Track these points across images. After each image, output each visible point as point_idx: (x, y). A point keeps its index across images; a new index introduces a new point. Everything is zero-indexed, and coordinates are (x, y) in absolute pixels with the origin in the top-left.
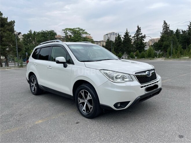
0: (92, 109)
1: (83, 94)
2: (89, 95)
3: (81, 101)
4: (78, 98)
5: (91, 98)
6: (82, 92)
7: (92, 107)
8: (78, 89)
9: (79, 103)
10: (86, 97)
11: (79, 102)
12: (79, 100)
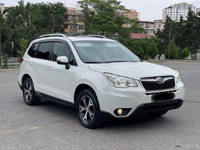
0: (93, 116)
1: (84, 101)
2: (91, 102)
3: (83, 109)
4: (80, 106)
5: (93, 104)
6: (84, 98)
7: (93, 114)
8: (79, 96)
9: (80, 112)
10: (87, 104)
11: (81, 110)
12: (80, 108)
